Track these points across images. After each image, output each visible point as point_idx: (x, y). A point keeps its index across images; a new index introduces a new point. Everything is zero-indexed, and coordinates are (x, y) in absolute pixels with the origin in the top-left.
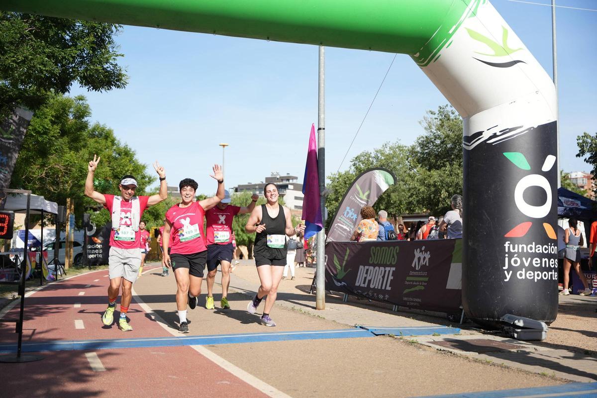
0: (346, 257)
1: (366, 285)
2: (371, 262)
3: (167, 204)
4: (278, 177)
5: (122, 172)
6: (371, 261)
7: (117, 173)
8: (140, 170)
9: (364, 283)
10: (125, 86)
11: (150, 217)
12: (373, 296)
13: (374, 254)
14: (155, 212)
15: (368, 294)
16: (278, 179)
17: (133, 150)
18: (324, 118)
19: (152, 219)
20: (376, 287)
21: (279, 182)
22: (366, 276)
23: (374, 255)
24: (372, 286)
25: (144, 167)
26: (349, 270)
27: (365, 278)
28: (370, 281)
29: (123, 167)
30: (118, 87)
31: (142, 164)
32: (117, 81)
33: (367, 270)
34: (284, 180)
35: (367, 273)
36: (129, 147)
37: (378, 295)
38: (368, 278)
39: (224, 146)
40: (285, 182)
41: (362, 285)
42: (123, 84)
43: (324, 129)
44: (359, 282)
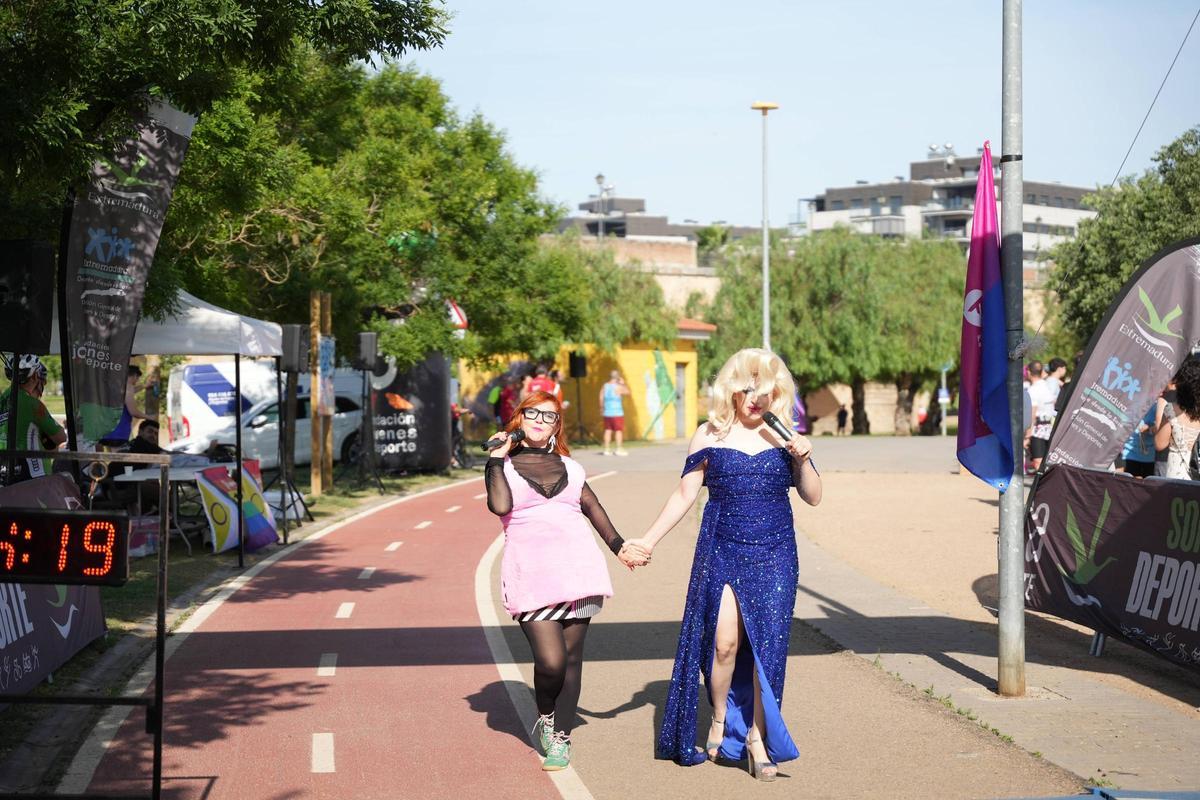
0: (1101, 520)
1: (1155, 617)
2: (1172, 546)
3: (603, 279)
4: (950, 160)
5: (464, 204)
6: (1173, 540)
7: (450, 208)
8: (519, 190)
9: (1151, 606)
10: (442, 40)
11: (551, 327)
12: (1176, 649)
13: (1181, 521)
14: (567, 313)
15: (1160, 643)
16: (949, 166)
17: (497, 129)
18: (1020, 125)
19: (559, 332)
20: (1185, 625)
21: (953, 176)
22: (1155, 584)
23: (1182, 524)
24: (1173, 620)
25: (531, 180)
26: (1110, 560)
27: (1155, 592)
28: (1167, 603)
29: (469, 189)
30: (422, 44)
31: (528, 169)
32: (417, 28)
33: (1161, 568)
34: (969, 169)
35: (1159, 577)
36: (486, 122)
37: (1189, 649)
38: (1164, 594)
39: (765, 109)
40: (970, 177)
41: (1145, 613)
42: (437, 36)
43: (1019, 158)
44: (1136, 603)
